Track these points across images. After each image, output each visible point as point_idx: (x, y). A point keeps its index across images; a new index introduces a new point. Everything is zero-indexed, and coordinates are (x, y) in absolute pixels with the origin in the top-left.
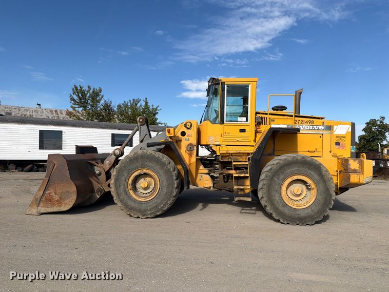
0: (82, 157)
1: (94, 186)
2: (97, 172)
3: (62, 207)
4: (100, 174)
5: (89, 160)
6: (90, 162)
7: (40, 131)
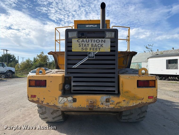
7: (167, 60)
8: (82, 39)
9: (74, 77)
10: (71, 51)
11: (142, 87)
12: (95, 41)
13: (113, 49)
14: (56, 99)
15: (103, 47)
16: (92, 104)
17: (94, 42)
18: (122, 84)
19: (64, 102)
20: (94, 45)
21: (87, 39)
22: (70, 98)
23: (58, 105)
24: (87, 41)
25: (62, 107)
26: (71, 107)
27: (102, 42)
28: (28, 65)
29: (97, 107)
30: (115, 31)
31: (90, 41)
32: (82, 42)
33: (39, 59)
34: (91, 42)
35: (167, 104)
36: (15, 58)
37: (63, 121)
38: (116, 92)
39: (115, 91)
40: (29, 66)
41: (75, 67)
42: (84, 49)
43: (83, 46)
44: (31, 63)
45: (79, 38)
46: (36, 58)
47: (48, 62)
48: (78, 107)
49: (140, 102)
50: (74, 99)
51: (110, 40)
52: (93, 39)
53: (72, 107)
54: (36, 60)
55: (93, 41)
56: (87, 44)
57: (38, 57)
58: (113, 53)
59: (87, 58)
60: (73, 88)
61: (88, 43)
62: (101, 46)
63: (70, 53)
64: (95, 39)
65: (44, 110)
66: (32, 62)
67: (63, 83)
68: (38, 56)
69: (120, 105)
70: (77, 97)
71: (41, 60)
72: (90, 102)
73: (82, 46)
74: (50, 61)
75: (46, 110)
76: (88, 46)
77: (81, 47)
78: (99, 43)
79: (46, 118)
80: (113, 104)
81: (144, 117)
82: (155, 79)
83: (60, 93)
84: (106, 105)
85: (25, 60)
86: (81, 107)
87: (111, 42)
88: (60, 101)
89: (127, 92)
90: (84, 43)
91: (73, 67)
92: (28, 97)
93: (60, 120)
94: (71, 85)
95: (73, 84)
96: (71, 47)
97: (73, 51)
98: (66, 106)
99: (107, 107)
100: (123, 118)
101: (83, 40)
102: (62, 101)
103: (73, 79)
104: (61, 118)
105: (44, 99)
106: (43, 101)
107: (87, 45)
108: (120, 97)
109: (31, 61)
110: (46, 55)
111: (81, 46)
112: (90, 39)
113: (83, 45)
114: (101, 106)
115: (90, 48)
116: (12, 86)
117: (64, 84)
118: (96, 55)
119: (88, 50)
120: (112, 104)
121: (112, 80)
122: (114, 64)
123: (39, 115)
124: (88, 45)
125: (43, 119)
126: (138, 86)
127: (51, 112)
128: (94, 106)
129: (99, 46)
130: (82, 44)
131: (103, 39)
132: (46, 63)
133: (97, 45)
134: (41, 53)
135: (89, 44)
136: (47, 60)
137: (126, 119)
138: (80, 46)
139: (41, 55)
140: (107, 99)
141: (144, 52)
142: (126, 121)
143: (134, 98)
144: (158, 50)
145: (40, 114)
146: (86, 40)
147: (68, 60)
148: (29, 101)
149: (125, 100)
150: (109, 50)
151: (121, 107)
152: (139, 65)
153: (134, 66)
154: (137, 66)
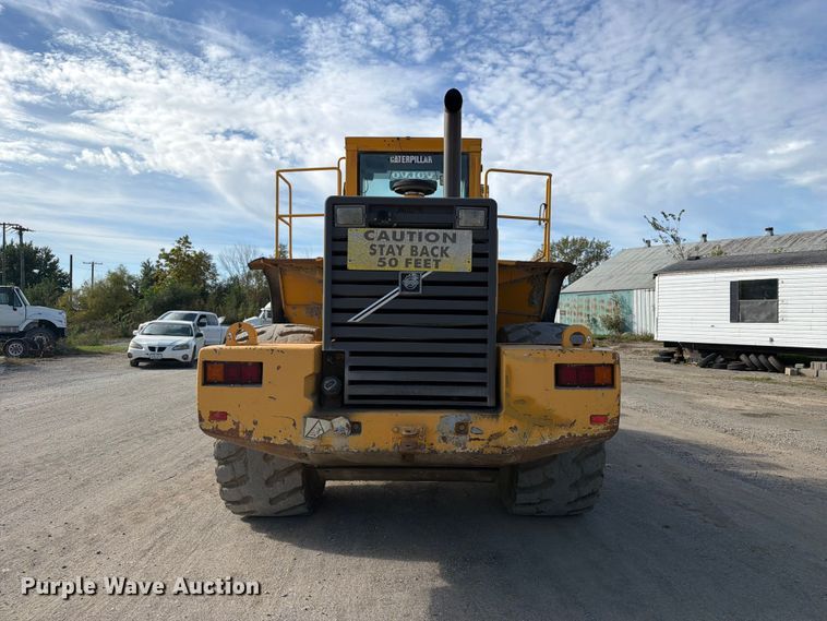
7: (732, 283)
8: (380, 230)
9: (353, 354)
10: (344, 267)
11: (570, 386)
12: (423, 237)
13: (482, 262)
14: (294, 424)
15: (447, 256)
16: (413, 437)
17: (420, 240)
18: (507, 377)
19: (321, 432)
20: (419, 251)
21: (398, 231)
22: (341, 422)
23: (300, 444)
24: (398, 237)
25: (314, 449)
26: (345, 449)
27: (445, 241)
28: (117, 297)
29: (426, 451)
30: (488, 207)
31: (407, 237)
32: (379, 239)
33: (168, 268)
34: (411, 240)
35: (701, 458)
36: (54, 265)
37: (307, 511)
38: (490, 402)
39: (484, 399)
40: (123, 304)
41: (358, 321)
42: (387, 261)
43: (385, 253)
44: (130, 286)
45: (371, 226)
46: (154, 264)
47: (209, 282)
48: (367, 450)
49: (564, 432)
50: (353, 423)
51: (471, 235)
52: (416, 230)
53: (348, 450)
54: (152, 272)
55: (416, 237)
56: (398, 247)
57: (163, 261)
58: (480, 277)
59: (395, 292)
60: (349, 390)
61: (400, 244)
62: (444, 252)
63: (340, 275)
64: (423, 230)
65: (240, 471)
66: (137, 285)
67: (317, 372)
68: (166, 256)
69: (501, 441)
70: (364, 417)
71: (180, 274)
72: (404, 433)
73: (382, 254)
74: (220, 280)
75: (247, 470)
76: (400, 254)
77: (378, 256)
78: (434, 245)
79: (245, 500)
80: (478, 439)
81: (593, 494)
82: (612, 362)
83: (309, 404)
84: (458, 444)
85: (102, 275)
86: (375, 449)
87: (474, 241)
88: (307, 430)
89: (522, 401)
90: (387, 244)
91: (351, 320)
92: (201, 419)
93: (295, 507)
94: (342, 378)
95: (349, 376)
96: (345, 254)
97: (350, 267)
98: (328, 446)
99: (459, 450)
100: (521, 498)
101: (382, 232)
102: (315, 430)
103: (350, 361)
104: (300, 498)
105: (255, 423)
106: (251, 432)
107: (397, 251)
108: (501, 418)
109: (130, 277)
110: (201, 253)
111: (378, 251)
112: (406, 230)
113: (385, 250)
114: (440, 447)
115: (407, 260)
116: (68, 389)
117: (320, 378)
118: (425, 283)
119: (401, 267)
120: (475, 439)
121: (479, 362)
122: (484, 313)
123: (221, 490)
124: (400, 249)
125: (234, 503)
126: (559, 383)
127: (266, 478)
128: (418, 446)
129: (436, 252)
130: (382, 246)
131: (449, 232)
132: (203, 289)
133: (429, 250)
134: (179, 242)
135: (403, 246)
136: (207, 273)
137: (530, 504)
138: (375, 251)
139: (180, 249)
140: (458, 425)
141: (645, 245)
142: (532, 510)
143: (546, 420)
144: (705, 236)
145: (223, 486)
146: (394, 233)
147: (334, 296)
148: (205, 431)
149: (516, 428)
150: (468, 268)
151: (504, 449)
152: (622, 304)
153: (601, 304)
154: (613, 306)
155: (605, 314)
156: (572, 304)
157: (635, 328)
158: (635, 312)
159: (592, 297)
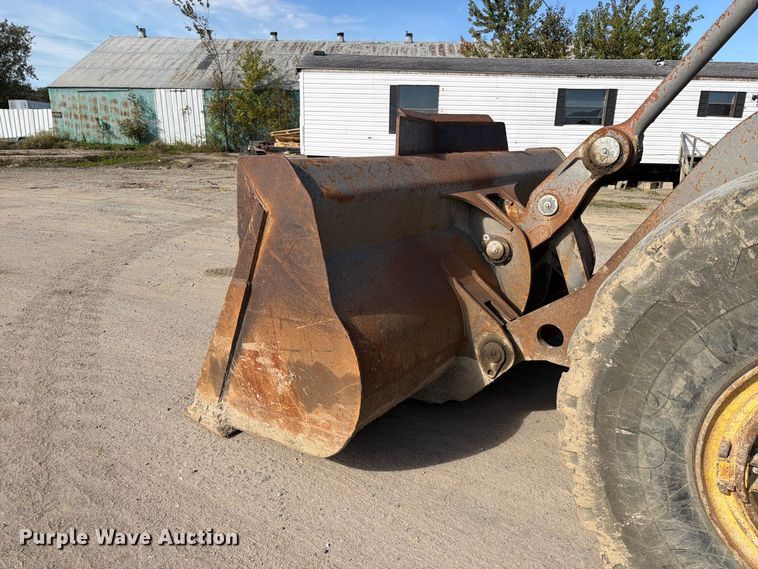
0: (427, 170)
1: (472, 321)
2: (493, 248)
3: (300, 437)
4: (506, 257)
5: (461, 185)
6: (466, 195)
7: (390, 87)
152: (142, 106)
153: (113, 105)
154: (131, 107)
155: (122, 118)
156: (69, 103)
157: (162, 136)
158: (159, 117)
159: (99, 96)
